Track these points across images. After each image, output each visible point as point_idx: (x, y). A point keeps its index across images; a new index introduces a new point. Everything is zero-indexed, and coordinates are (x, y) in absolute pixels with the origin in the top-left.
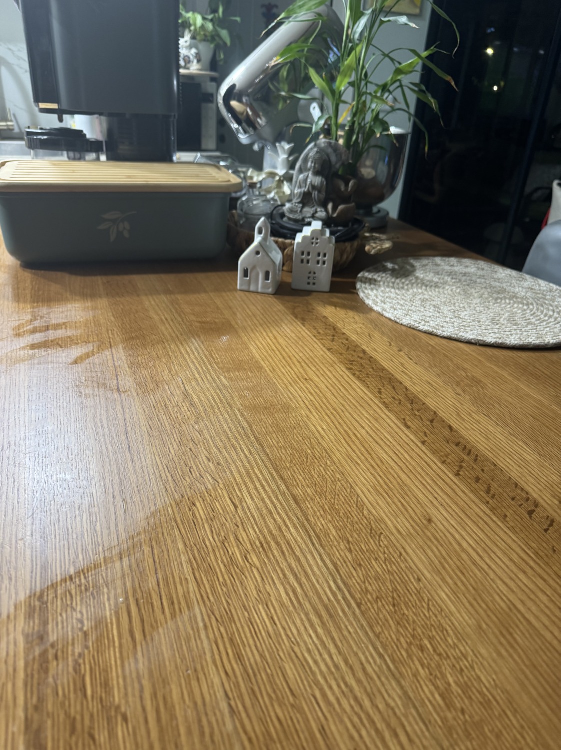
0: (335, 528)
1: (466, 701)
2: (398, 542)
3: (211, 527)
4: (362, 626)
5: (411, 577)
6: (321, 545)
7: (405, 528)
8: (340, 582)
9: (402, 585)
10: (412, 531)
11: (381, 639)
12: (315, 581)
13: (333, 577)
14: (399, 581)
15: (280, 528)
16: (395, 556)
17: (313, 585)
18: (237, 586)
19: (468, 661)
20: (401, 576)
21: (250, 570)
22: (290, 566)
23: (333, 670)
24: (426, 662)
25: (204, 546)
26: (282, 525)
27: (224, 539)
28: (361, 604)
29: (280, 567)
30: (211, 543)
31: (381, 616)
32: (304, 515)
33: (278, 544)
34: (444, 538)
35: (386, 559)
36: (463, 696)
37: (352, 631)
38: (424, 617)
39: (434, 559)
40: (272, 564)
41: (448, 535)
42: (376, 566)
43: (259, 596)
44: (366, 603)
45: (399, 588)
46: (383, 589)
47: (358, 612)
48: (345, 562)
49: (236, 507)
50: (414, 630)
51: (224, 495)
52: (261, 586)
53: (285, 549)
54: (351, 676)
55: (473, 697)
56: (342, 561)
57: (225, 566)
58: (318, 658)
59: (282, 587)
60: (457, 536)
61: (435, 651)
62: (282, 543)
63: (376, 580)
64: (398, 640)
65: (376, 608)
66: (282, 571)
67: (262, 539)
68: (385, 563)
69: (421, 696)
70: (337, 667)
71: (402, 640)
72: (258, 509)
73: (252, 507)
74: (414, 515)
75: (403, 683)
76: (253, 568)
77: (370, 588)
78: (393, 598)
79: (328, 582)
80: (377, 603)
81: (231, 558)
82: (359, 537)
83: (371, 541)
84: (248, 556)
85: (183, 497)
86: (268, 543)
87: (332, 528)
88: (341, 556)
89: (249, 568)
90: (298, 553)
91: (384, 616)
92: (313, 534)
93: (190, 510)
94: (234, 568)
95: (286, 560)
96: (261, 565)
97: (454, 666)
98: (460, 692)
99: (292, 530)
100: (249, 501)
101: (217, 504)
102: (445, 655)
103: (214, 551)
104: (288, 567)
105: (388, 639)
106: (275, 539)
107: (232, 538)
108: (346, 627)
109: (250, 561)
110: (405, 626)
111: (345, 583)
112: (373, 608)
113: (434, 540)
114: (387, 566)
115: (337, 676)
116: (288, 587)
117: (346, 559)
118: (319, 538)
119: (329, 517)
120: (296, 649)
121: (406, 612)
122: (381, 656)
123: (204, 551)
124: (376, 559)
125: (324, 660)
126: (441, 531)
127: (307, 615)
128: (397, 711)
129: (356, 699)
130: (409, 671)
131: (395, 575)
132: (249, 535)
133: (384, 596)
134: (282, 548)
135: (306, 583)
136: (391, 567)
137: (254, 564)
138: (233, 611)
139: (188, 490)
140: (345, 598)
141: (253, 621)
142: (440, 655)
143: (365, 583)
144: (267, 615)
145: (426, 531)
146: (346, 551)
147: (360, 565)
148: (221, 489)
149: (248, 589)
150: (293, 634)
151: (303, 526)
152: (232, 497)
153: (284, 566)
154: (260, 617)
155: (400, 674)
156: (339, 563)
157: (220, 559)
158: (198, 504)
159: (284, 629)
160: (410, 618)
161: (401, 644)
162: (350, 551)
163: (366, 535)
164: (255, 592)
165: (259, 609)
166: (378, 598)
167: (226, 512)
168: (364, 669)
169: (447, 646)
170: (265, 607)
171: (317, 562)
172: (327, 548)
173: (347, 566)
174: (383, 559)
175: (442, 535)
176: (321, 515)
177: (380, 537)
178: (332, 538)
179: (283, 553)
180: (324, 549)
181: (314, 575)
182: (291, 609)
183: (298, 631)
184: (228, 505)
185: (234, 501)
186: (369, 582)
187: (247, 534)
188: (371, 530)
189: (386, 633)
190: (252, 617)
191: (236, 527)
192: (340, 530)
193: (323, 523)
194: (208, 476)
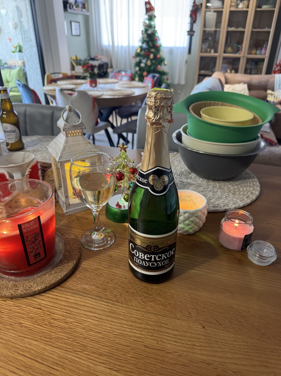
0: (85, 284)
1: (168, 301)
2: (109, 271)
3: (39, 325)
4: (125, 307)
5: (123, 279)
6: (87, 294)
7: (106, 265)
8: (105, 300)
9: (123, 284)
10: (109, 264)
11: (134, 306)
12: (98, 307)
13: (102, 301)
14: (121, 283)
15: (66, 301)
16: (112, 277)
17: (98, 309)
18: (74, 334)
19: (159, 290)
20: (120, 282)
21: (72, 325)
22: (85, 310)
23: (131, 327)
24: (150, 300)
25: (45, 334)
26: (66, 299)
27: (50, 324)
28: (118, 301)
29: (82, 314)
30: (46, 330)
31: (127, 299)
32: (70, 289)
33: (72, 307)
34: (120, 258)
35: (110, 280)
36: (166, 300)
37: (124, 311)
38: (138, 288)
39: (123, 268)
40: (78, 316)
41: (120, 257)
42: (110, 285)
43: (86, 330)
44: (119, 299)
45: (123, 286)
46: (119, 290)
47: (120, 304)
48: (100, 293)
49: (40, 309)
50: (139, 294)
51: (29, 309)
52: (82, 326)
53: (77, 307)
54: (137, 324)
55: (168, 298)
56: (99, 293)
57: (61, 332)
58: (123, 329)
59: (89, 320)
60: (123, 255)
61: (149, 295)
62: (73, 306)
63: (115, 290)
64: (138, 301)
65: (123, 298)
66: (84, 314)
67: (64, 311)
68: (112, 282)
69: (158, 311)
70: (131, 326)
71: (139, 300)
72: (50, 302)
73: (47, 303)
74: (105, 259)
75: (151, 312)
76: (73, 323)
77: (115, 294)
78: (125, 290)
79: (102, 304)
80: (122, 296)
81: (60, 328)
82: (96, 280)
83: (101, 278)
84: (66, 321)
85: (11, 325)
86: (68, 310)
87: (84, 285)
88: (97, 292)
89: (71, 325)
90: (83, 304)
91: (128, 298)
92: (80, 293)
93: (22, 327)
94: (66, 330)
95: (81, 310)
96: (74, 320)
97: (157, 294)
98: (164, 300)
99: (72, 298)
100: (43, 302)
101: (30, 314)
102: (152, 294)
103: (51, 332)
104: (84, 311)
105: (135, 304)
106: (69, 307)
107: (52, 321)
108: (121, 312)
109: (69, 322)
110: (136, 296)
111: (108, 299)
112: (122, 299)
113: (118, 262)
114: (113, 282)
115: (133, 328)
116: (91, 318)
117: (99, 291)
118: (83, 292)
119: (79, 282)
120: (114, 333)
121: (132, 291)
122: (138, 310)
123: (48, 335)
124: (108, 283)
125: (126, 328)
126: (117, 257)
127: (107, 320)
128: (157, 321)
129: (144, 329)
130: (149, 307)
131: (118, 283)
132: (58, 314)
133: (122, 292)
134: (75, 307)
135: (96, 311)
136: (115, 281)
137: (72, 321)
138: (82, 343)
139: (10, 320)
140: (112, 304)
141: (92, 339)
142: (151, 295)
143: (112, 294)
144: (95, 333)
145: (113, 261)
146: (97, 289)
147: (106, 289)
148: (25, 307)
149: (79, 331)
150: (109, 330)
151: (74, 293)
152: (33, 307)
153: (83, 312)
154: (93, 336)
155: (148, 310)
156: (99, 295)
157: (57, 332)
158: (22, 322)
159: (105, 331)
160: (135, 292)
161: (140, 302)
162: (98, 287)
163: (97, 278)
164: (82, 330)
165: (90, 334)
166: (120, 294)
167: (39, 314)
168: (138, 319)
169: (151, 291)
170: (91, 331)
171: (92, 301)
172: (90, 294)
173: (102, 293)
174: (110, 281)
175: (118, 258)
176: (76, 284)
177: (102, 275)
178: (88, 288)
179: (78, 309)
180: (89, 295)
181: (95, 306)
182: (100, 323)
183: (109, 327)
184: (36, 311)
185: (37, 307)
186: (113, 292)
187: (57, 314)
188: (97, 275)
189: (133, 302)
190: (91, 339)
191: (49, 316)
192: (88, 284)
193: (80, 286)
194: (12, 307)
